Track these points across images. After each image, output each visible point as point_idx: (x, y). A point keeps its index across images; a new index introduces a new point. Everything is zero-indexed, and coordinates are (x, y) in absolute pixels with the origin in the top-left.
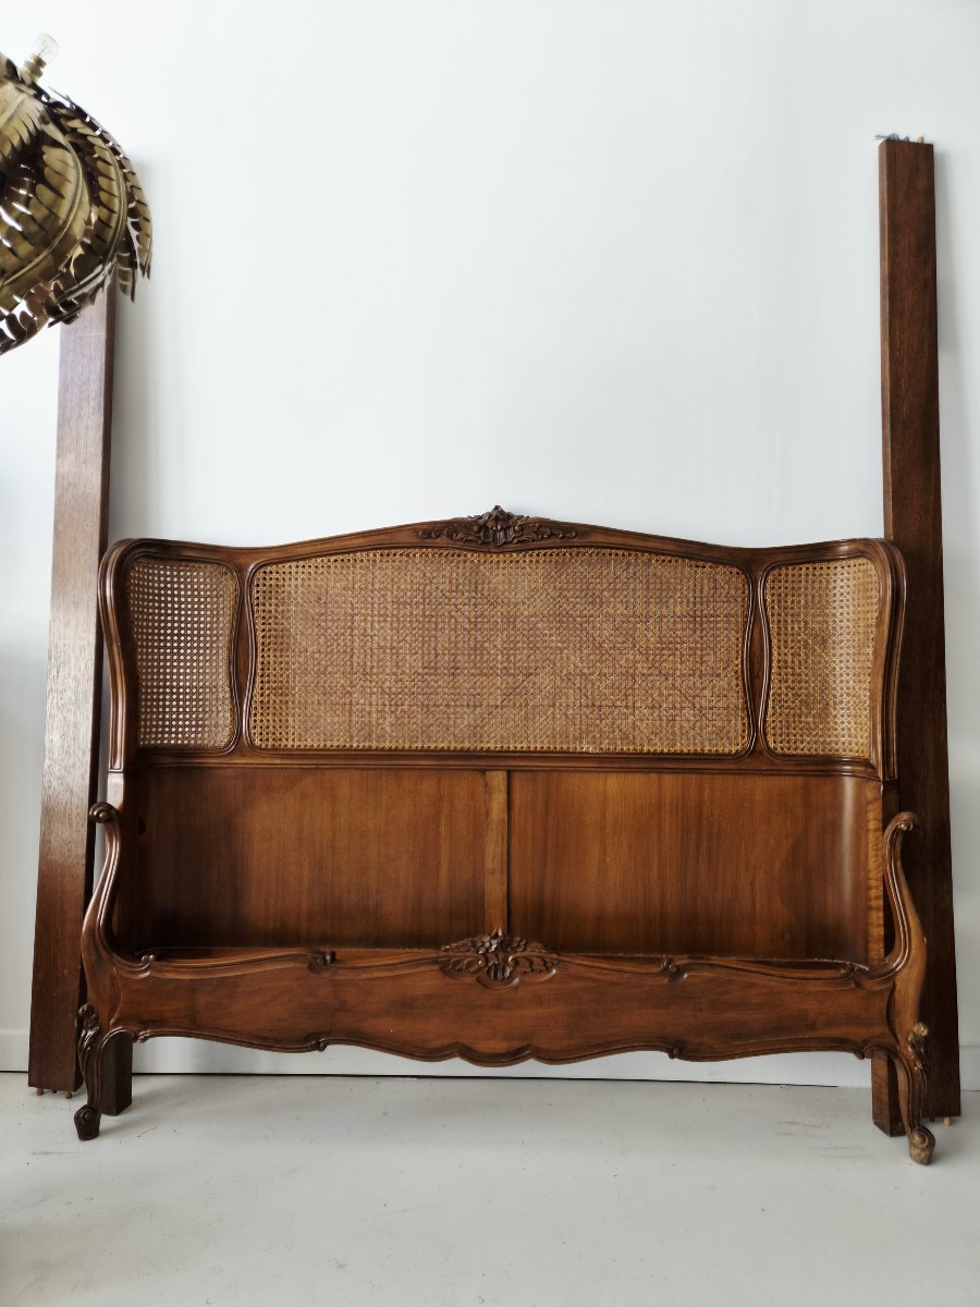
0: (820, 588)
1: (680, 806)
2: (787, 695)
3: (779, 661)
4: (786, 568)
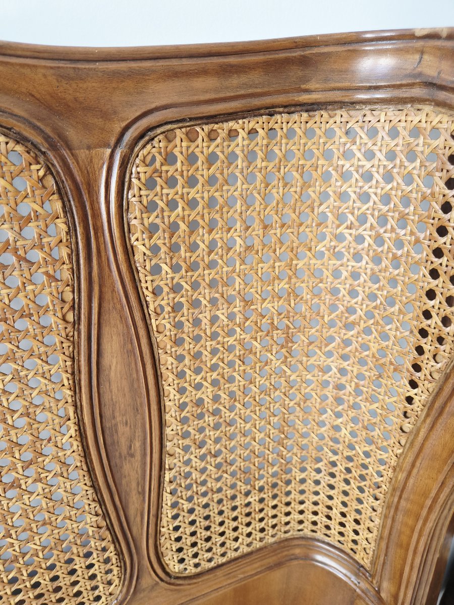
0: (285, 199)
2: (203, 471)
4: (187, 134)
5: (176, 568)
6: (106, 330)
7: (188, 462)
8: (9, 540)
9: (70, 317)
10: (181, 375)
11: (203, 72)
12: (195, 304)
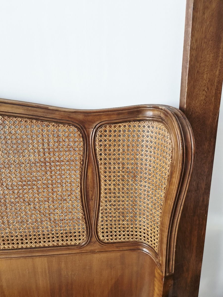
0: (133, 141)
1: (47, 272)
2: (110, 209)
3: (106, 189)
4: (109, 126)
5: (102, 238)
6: (89, 167)
7: (106, 205)
8: (62, 214)
9: (82, 163)
10: (105, 181)
11: (114, 114)
12: (110, 163)
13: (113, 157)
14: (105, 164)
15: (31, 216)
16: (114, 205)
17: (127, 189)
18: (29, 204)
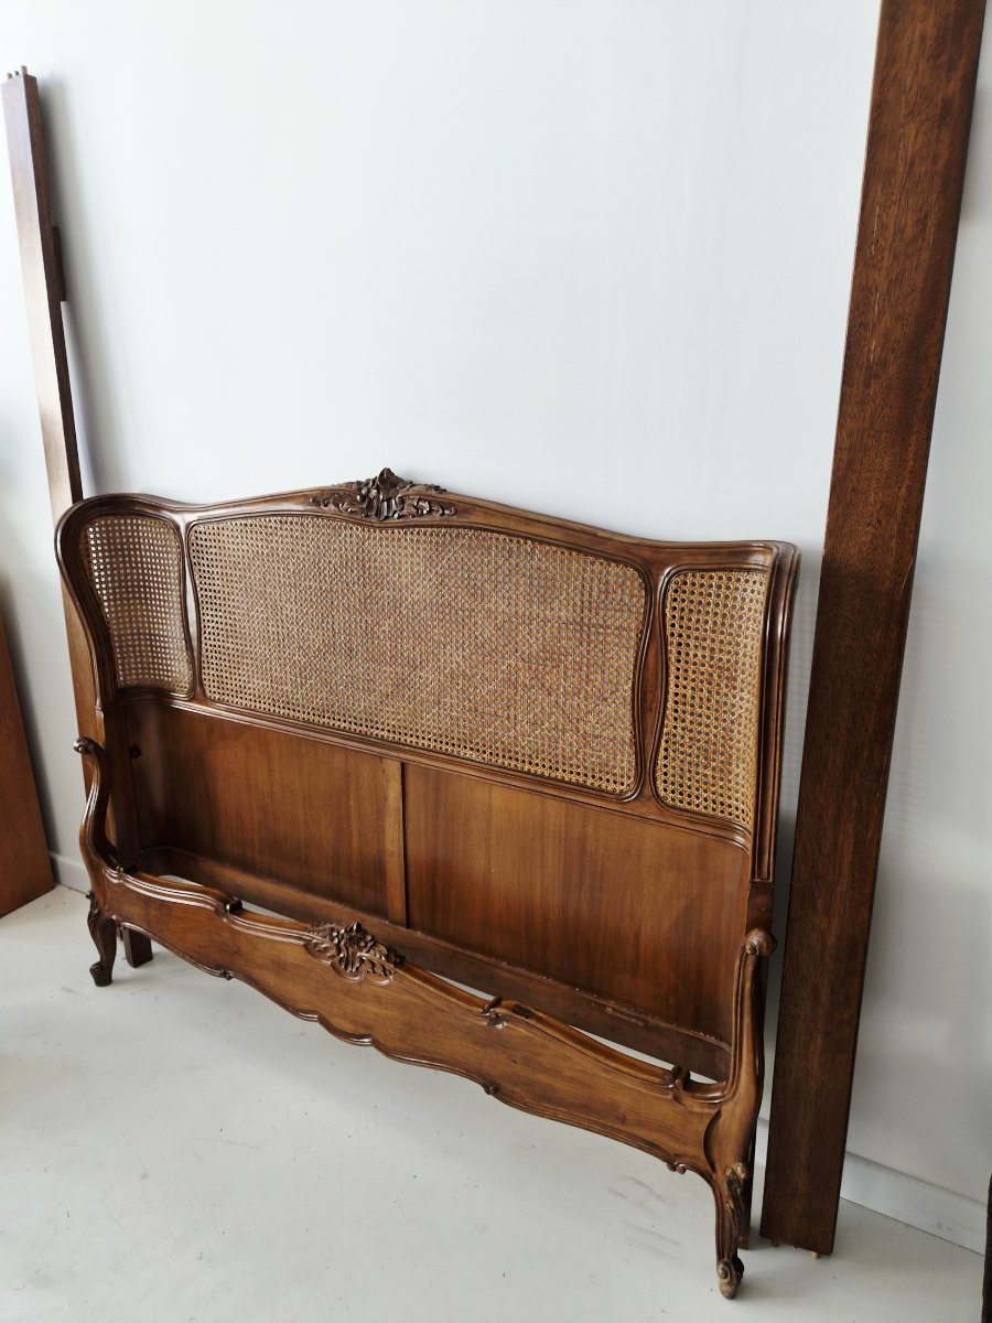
0: (734, 607)
1: (563, 835)
2: (683, 737)
3: (676, 694)
4: (693, 575)
5: (662, 793)
6: (652, 646)
7: (675, 727)
8: (598, 725)
9: (639, 635)
10: (677, 678)
11: (703, 554)
12: (688, 645)
13: (696, 634)
14: (680, 644)
15: (549, 717)
16: (691, 731)
17: (717, 702)
18: (549, 694)
